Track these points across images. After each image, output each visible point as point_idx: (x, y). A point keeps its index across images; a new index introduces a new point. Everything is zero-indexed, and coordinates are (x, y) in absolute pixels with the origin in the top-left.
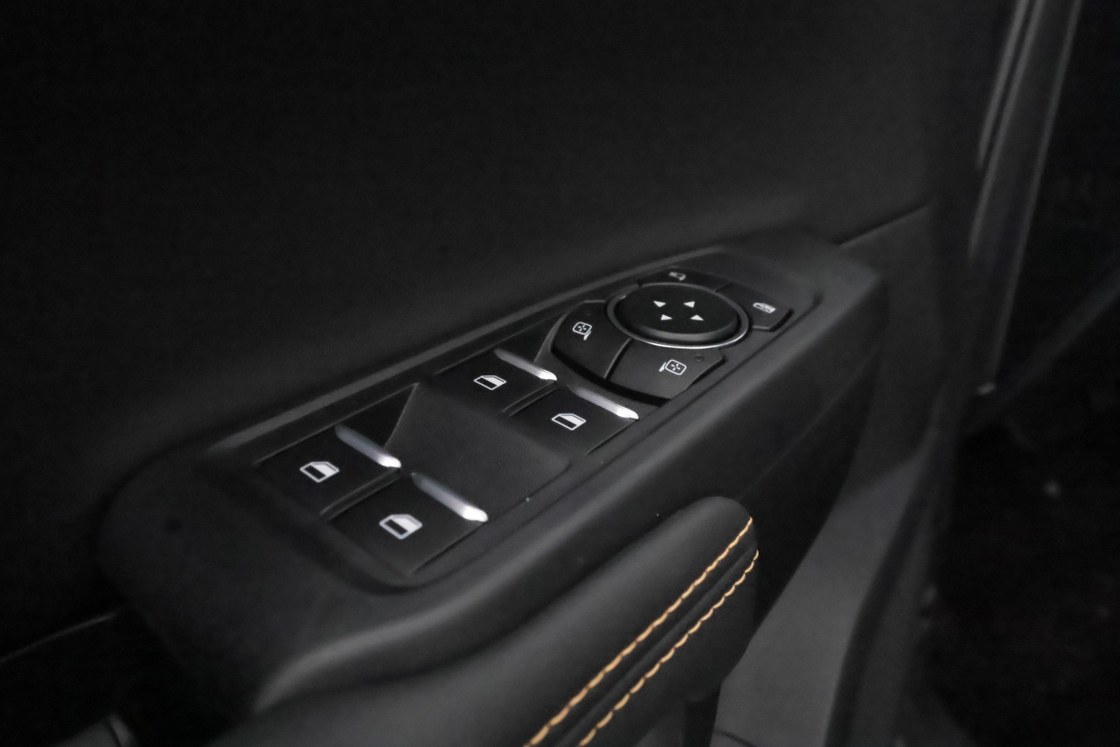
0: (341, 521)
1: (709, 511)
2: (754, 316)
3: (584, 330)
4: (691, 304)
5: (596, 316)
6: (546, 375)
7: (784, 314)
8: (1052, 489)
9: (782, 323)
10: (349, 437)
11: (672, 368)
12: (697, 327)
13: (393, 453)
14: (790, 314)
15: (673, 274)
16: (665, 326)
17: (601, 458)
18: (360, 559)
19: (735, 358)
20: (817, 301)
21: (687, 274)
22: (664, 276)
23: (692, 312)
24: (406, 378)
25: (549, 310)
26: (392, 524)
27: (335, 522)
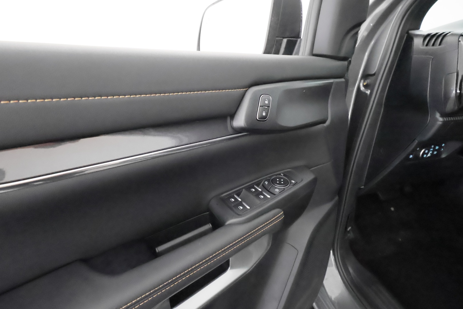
0: (234, 206)
1: (277, 210)
2: (291, 183)
3: (266, 183)
4: (282, 180)
5: (268, 181)
6: (260, 190)
7: (296, 182)
8: (392, 209)
9: (295, 184)
10: (236, 196)
11: (277, 190)
12: (282, 184)
13: (240, 198)
14: (297, 183)
15: (282, 174)
16: (278, 184)
17: (265, 202)
18: (235, 210)
19: (286, 189)
20: (302, 180)
21: (284, 174)
22: (280, 174)
23: (282, 181)
24: (242, 188)
25: (262, 179)
26: (239, 207)
27: (233, 206)
